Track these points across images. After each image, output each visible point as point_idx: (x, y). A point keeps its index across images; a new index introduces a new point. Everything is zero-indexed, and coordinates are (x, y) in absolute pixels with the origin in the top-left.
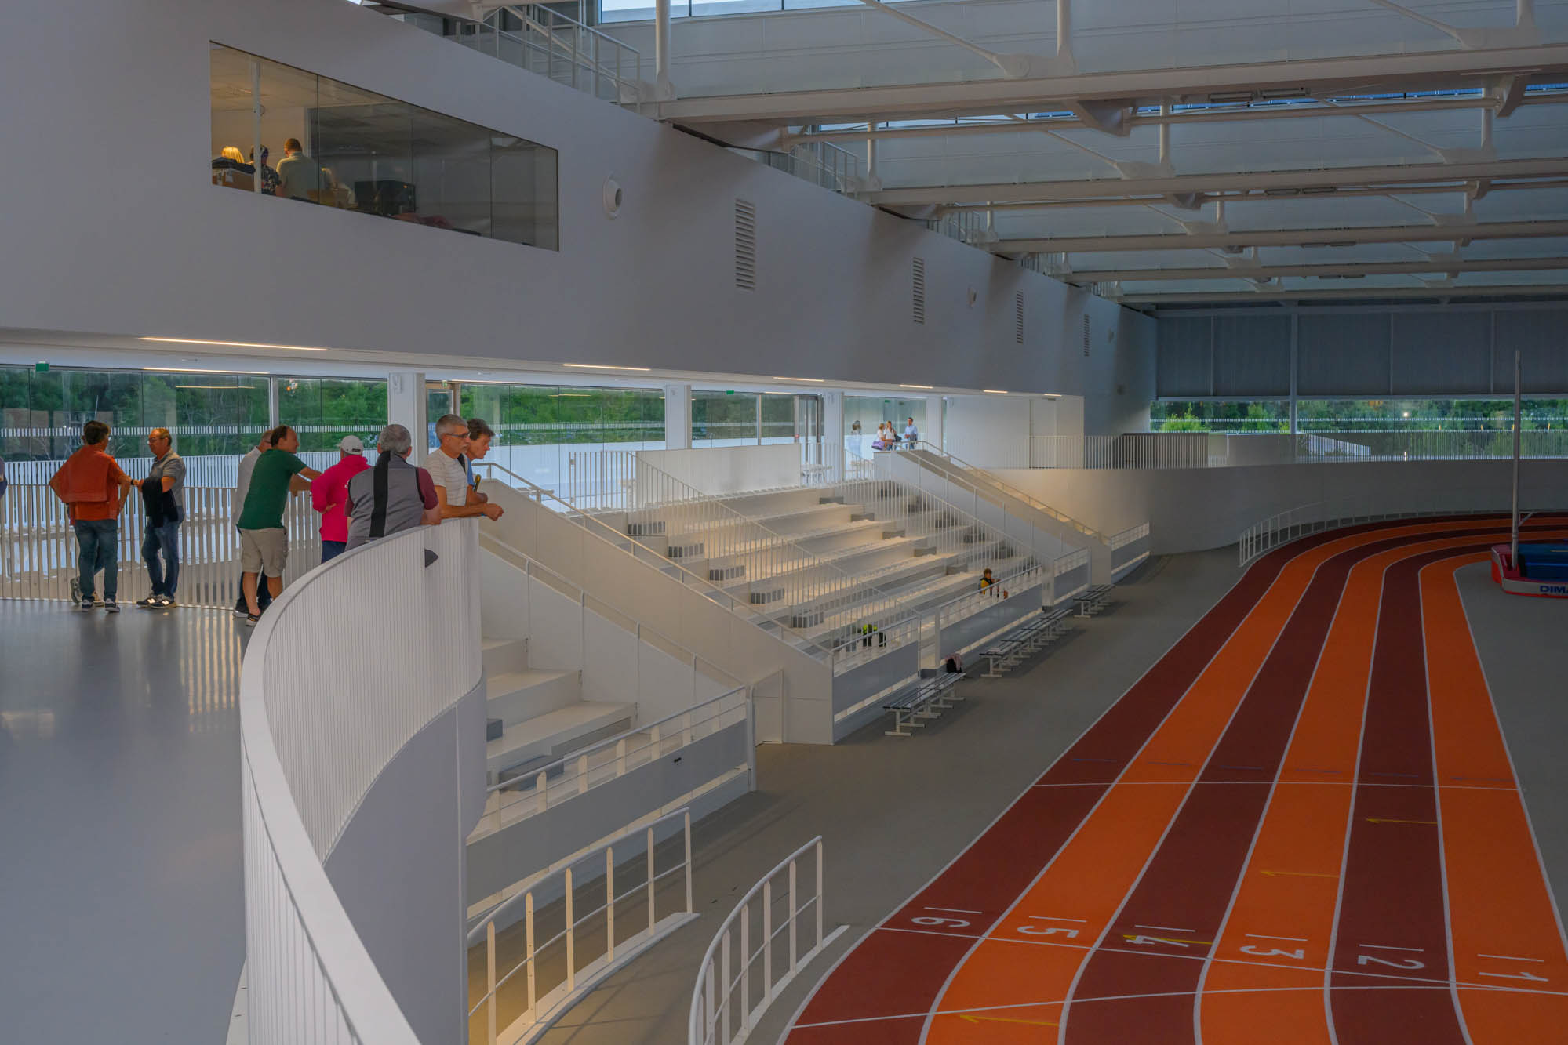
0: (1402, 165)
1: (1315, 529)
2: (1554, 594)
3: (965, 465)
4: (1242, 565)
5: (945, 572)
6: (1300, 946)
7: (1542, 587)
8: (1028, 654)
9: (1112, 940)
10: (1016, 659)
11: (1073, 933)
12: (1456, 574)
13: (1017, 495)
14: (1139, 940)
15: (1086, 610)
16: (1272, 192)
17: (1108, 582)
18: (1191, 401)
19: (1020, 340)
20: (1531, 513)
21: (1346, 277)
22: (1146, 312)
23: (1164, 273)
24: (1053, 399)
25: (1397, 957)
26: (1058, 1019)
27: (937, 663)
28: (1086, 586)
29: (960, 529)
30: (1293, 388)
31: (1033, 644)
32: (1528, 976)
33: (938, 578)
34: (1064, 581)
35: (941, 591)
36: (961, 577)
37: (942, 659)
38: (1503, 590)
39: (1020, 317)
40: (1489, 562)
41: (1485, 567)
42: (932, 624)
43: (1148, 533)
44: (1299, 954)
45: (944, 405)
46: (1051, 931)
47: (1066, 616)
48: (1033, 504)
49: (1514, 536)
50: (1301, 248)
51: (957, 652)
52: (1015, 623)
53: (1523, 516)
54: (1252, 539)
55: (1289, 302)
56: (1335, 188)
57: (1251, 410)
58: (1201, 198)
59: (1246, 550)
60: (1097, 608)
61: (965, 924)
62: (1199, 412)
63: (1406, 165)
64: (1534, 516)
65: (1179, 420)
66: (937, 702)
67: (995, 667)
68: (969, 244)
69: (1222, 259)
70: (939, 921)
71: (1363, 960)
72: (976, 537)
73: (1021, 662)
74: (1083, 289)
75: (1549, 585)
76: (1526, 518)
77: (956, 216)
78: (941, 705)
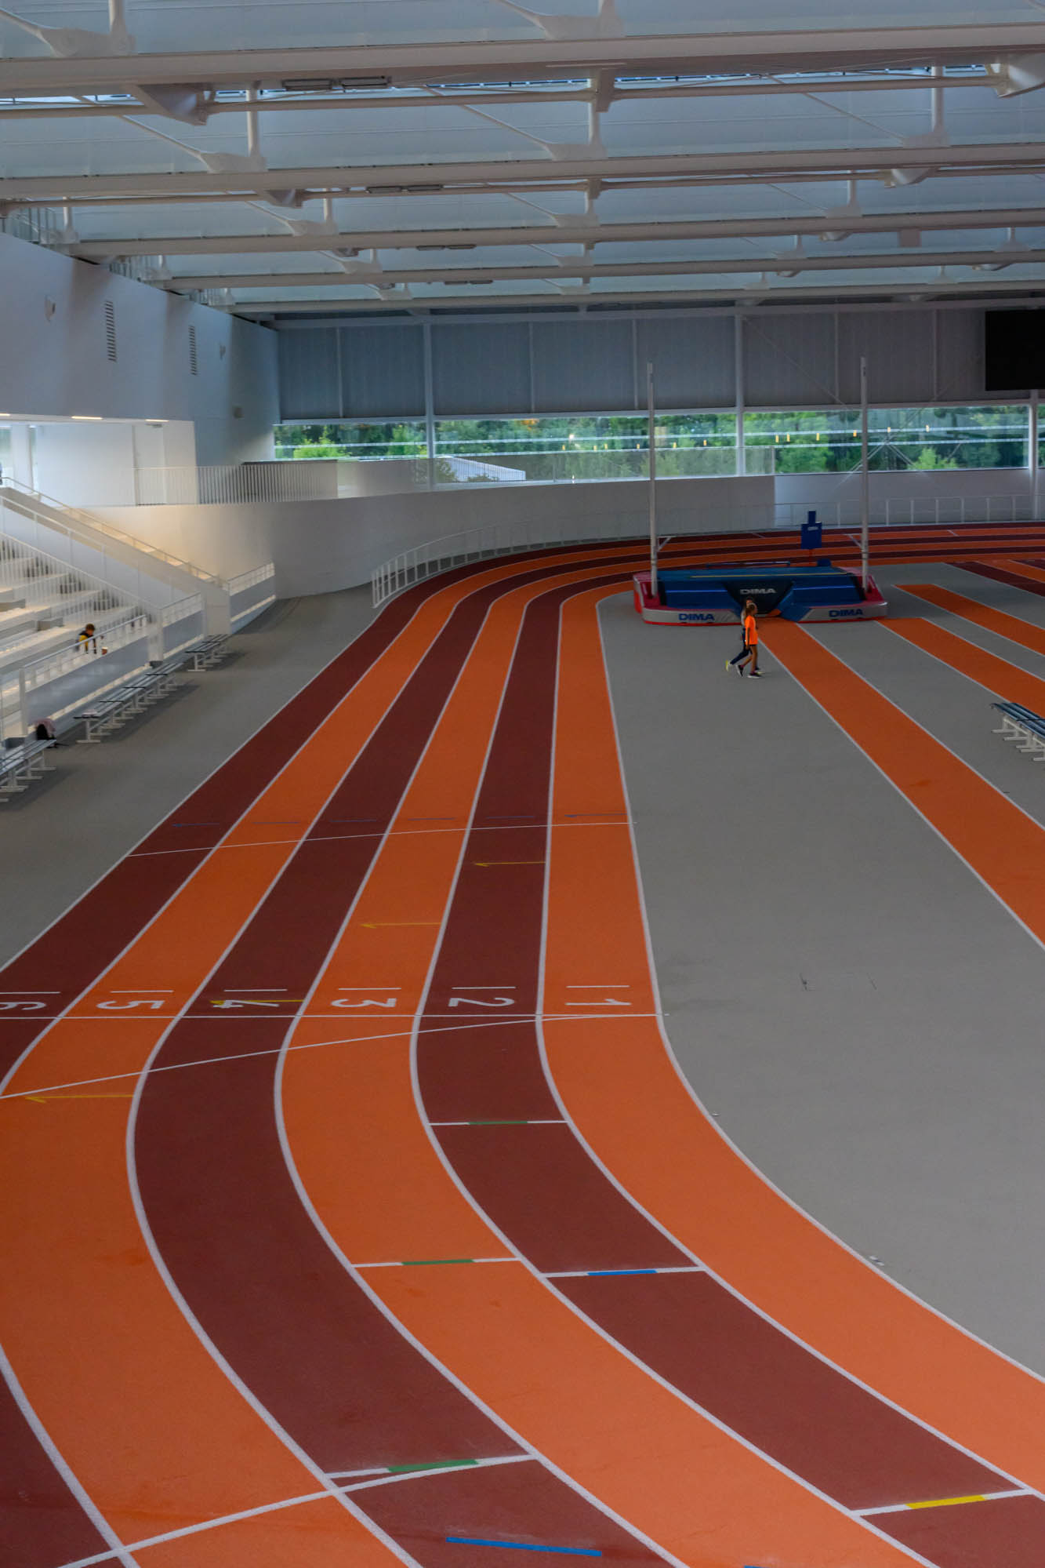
0: (510, 161)
1: (455, 564)
2: (693, 622)
3: (60, 505)
4: (376, 606)
5: (35, 629)
6: (391, 994)
7: (681, 615)
8: (131, 715)
9: (201, 1006)
10: (118, 721)
11: (157, 1004)
12: (599, 606)
13: (120, 537)
14: (227, 1004)
15: (200, 663)
16: (373, 189)
17: (229, 631)
18: (325, 424)
19: (112, 356)
20: (669, 538)
21: (473, 282)
22: (263, 323)
23: (274, 278)
24: (158, 425)
25: (488, 996)
26: (132, 1090)
27: (25, 730)
28: (201, 637)
29: (54, 578)
30: (429, 407)
31: (138, 703)
32: (612, 1002)
33: (27, 635)
34: (174, 632)
35: (32, 649)
36: (55, 633)
37: (29, 725)
38: (643, 620)
39: (111, 330)
40: (632, 591)
41: (626, 597)
42: (16, 689)
43: (272, 574)
44: (391, 1003)
45: (31, 436)
46: (134, 1004)
47: (177, 671)
48: (139, 546)
49: (653, 562)
50: (417, 251)
51: (49, 717)
52: (117, 682)
53: (661, 541)
54: (386, 577)
55: (420, 311)
56: (442, 186)
57: (396, 434)
58: (302, 196)
59: (381, 588)
60: (213, 660)
61: (40, 1005)
62: (335, 438)
63: (514, 161)
64: (672, 540)
65: (315, 446)
66: (23, 774)
67: (92, 732)
68: (44, 246)
69: (340, 264)
70: (12, 1005)
71: (454, 1002)
72: (75, 586)
73: (123, 724)
74: (187, 297)
75: (688, 613)
76: (664, 543)
77: (26, 213)
78: (30, 777)
